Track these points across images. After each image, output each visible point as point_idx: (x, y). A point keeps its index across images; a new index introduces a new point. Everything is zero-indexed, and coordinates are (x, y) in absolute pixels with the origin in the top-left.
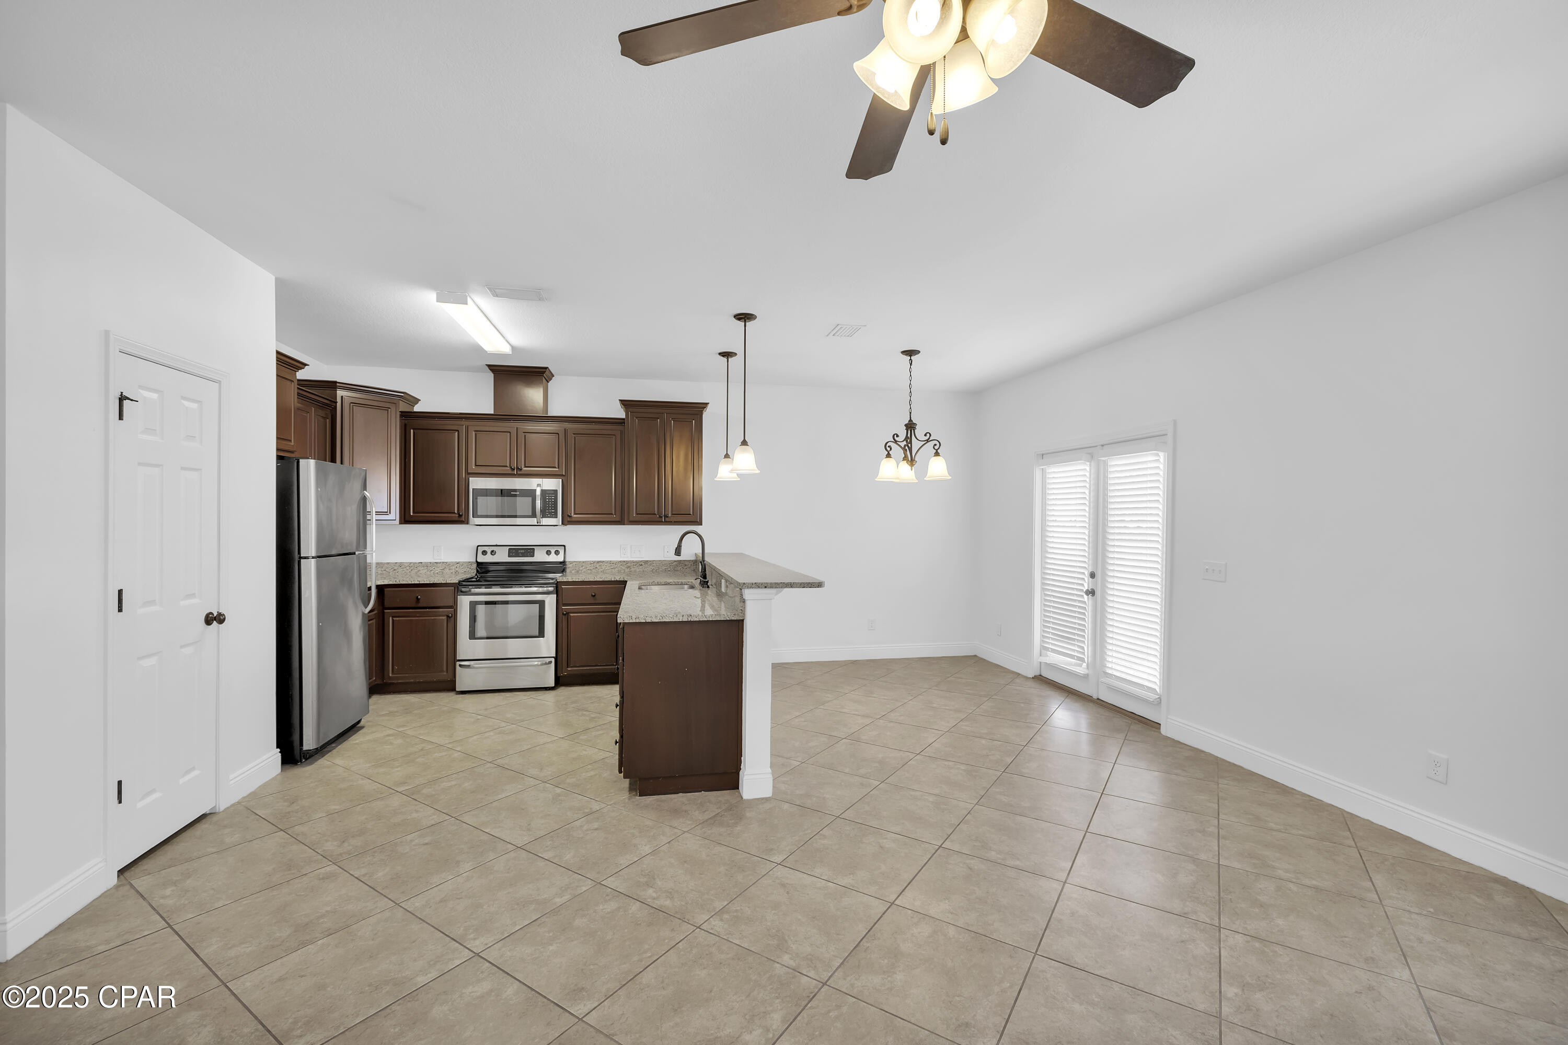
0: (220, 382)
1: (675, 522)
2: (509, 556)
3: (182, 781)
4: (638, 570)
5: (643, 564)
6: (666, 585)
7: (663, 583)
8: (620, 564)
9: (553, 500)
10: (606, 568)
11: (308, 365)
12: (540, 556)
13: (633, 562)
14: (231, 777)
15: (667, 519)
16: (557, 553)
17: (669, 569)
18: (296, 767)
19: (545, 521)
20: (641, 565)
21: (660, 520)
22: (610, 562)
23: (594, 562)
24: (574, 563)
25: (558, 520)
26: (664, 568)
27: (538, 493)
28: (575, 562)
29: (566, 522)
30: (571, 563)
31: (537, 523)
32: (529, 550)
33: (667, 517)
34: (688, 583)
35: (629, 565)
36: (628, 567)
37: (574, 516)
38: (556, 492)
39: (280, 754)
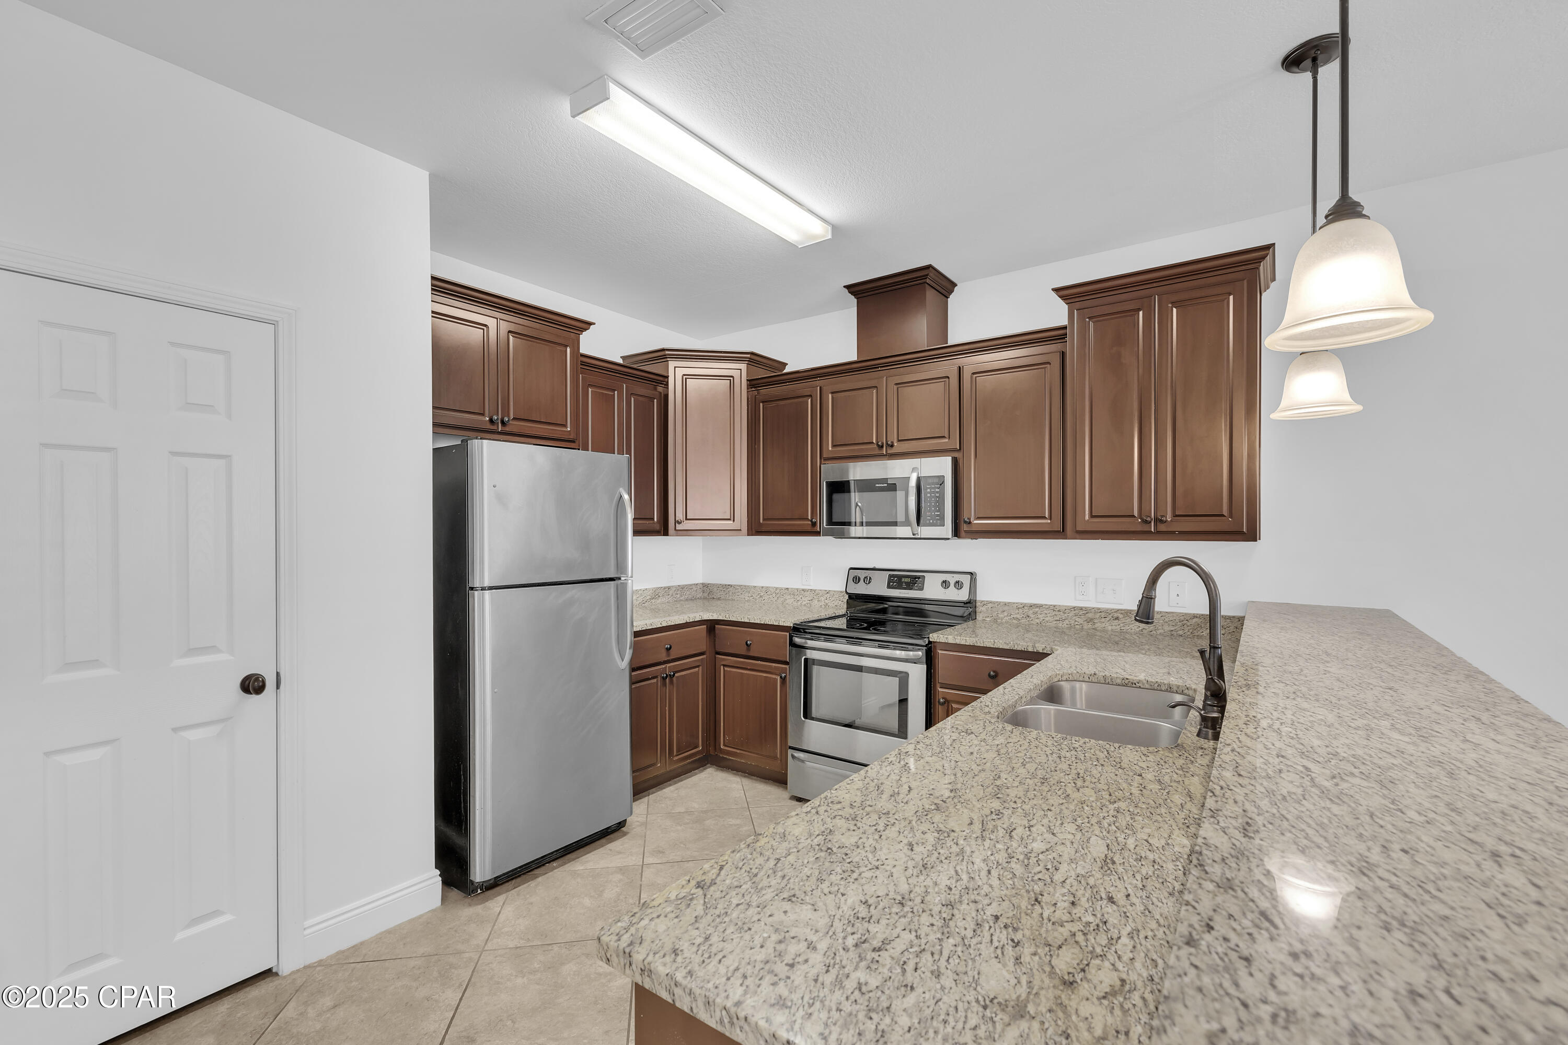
0: (275, 324)
1: (1181, 533)
2: (889, 587)
3: (180, 936)
4: (1110, 628)
5: (1121, 616)
6: (1126, 685)
7: (1119, 681)
8: (1073, 612)
9: (938, 495)
10: (1047, 619)
11: (594, 324)
12: (932, 590)
13: (1100, 611)
14: (307, 923)
15: (1162, 528)
16: (959, 585)
17: (1181, 632)
18: (468, 900)
19: (925, 531)
20: (1117, 618)
21: (1145, 528)
22: (1054, 608)
23: (1024, 606)
24: (990, 605)
25: (947, 529)
26: (1167, 628)
27: (913, 483)
28: (991, 602)
29: (963, 533)
30: (984, 603)
31: (914, 535)
32: (912, 579)
33: (1161, 521)
34: (1186, 691)
35: (1090, 615)
36: (1090, 620)
37: (975, 522)
38: (941, 481)
39: (440, 879)
